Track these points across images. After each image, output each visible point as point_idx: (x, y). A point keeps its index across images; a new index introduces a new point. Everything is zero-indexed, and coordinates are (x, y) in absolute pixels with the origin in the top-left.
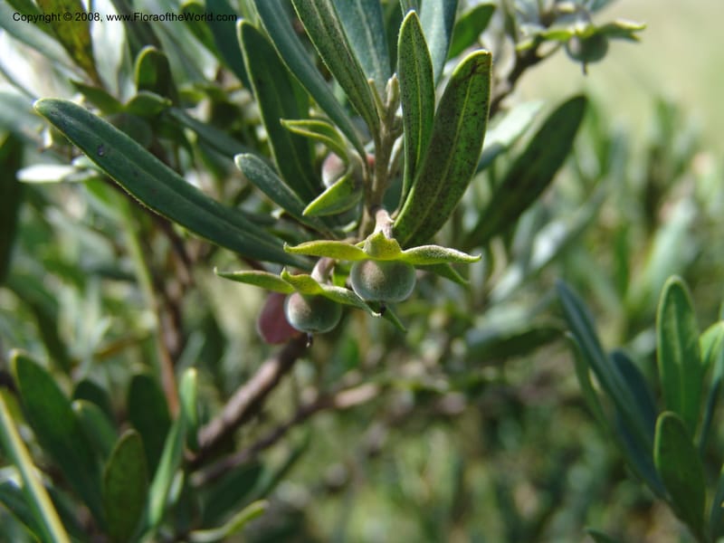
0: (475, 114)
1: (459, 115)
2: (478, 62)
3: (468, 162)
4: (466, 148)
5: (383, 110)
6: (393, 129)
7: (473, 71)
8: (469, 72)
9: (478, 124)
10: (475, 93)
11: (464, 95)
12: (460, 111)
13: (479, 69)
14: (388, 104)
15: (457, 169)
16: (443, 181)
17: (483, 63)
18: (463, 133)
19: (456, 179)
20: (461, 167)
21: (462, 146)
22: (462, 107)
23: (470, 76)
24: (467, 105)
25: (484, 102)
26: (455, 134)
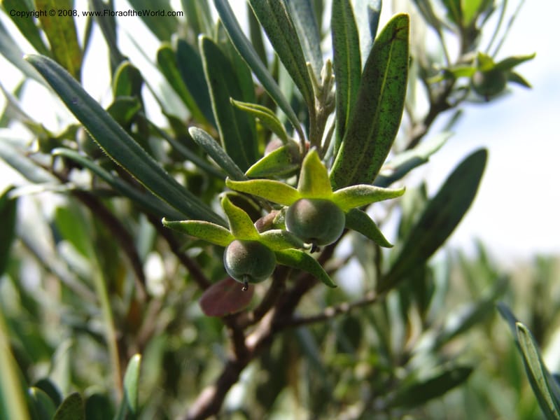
0: (396, 78)
1: (383, 76)
2: (398, 27)
3: (391, 123)
4: (390, 110)
5: (319, 88)
6: (327, 104)
7: (394, 36)
8: (390, 37)
9: (400, 87)
10: (396, 57)
11: (387, 58)
12: (384, 73)
13: (399, 34)
14: (322, 83)
15: (381, 129)
16: (369, 139)
17: (401, 29)
18: (386, 95)
19: (380, 139)
20: (385, 128)
21: (386, 106)
22: (385, 68)
23: (391, 40)
24: (389, 68)
25: (403, 67)
26: (380, 94)
